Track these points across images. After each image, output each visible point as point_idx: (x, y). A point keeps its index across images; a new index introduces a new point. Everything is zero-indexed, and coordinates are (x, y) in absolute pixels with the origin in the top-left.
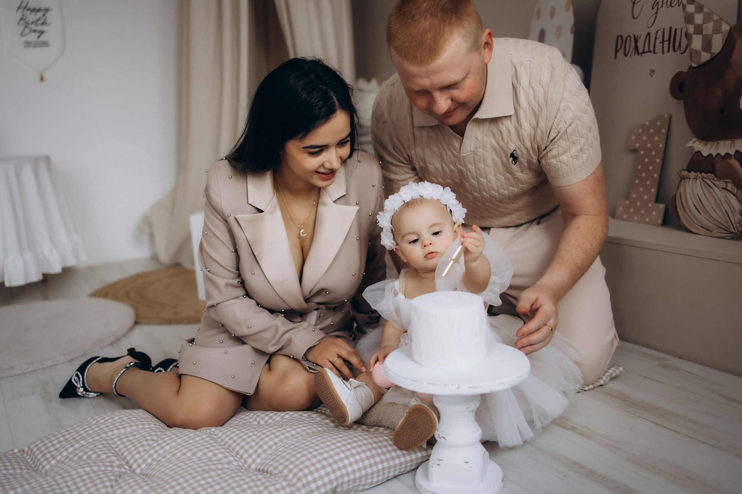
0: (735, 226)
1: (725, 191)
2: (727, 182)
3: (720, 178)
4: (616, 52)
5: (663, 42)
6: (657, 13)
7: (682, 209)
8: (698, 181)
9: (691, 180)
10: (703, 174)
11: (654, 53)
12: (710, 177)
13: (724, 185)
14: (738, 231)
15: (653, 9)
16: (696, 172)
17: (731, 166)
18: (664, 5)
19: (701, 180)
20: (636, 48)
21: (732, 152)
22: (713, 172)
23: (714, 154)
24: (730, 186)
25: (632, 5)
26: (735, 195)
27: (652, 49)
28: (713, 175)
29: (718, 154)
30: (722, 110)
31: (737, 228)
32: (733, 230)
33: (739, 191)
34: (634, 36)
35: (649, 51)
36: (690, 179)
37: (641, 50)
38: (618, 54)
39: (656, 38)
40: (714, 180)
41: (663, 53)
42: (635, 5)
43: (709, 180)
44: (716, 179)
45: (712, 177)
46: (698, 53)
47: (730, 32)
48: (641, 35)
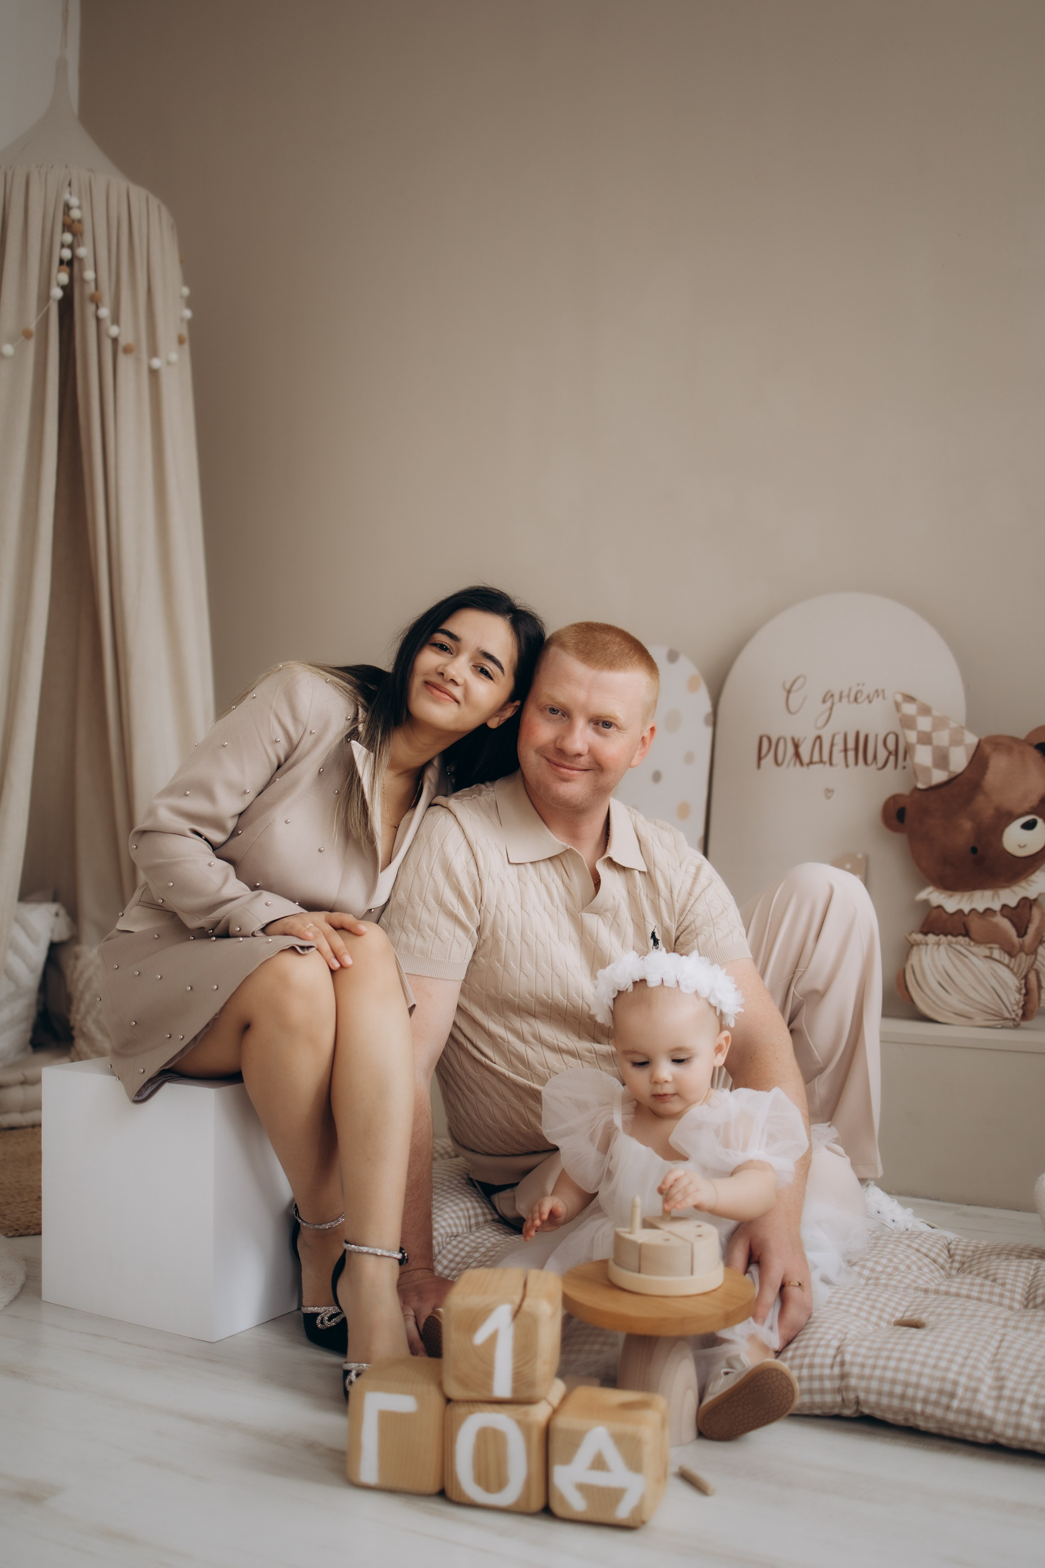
0: (1010, 1009)
1: (990, 961)
2: (991, 948)
3: (978, 942)
4: (760, 758)
5: (846, 750)
6: (831, 709)
7: (918, 989)
8: (942, 948)
9: (930, 947)
10: (950, 937)
11: (831, 764)
12: (962, 942)
13: (987, 953)
14: (1017, 1015)
15: (824, 701)
16: (937, 935)
17: (996, 926)
18: (845, 700)
19: (947, 947)
20: (797, 755)
21: (997, 906)
22: (967, 934)
23: (966, 910)
24: (997, 954)
25: (785, 694)
26: (1007, 966)
27: (826, 757)
28: (967, 939)
29: (973, 910)
30: (974, 850)
31: (1014, 1011)
32: (1007, 1015)
33: (1013, 960)
34: (793, 739)
35: (821, 761)
36: (927, 944)
37: (806, 758)
38: (763, 762)
39: (832, 745)
40: (969, 945)
41: (847, 766)
42: (792, 696)
43: (962, 945)
44: (972, 943)
45: (965, 941)
46: (927, 770)
47: (979, 746)
48: (805, 739)
